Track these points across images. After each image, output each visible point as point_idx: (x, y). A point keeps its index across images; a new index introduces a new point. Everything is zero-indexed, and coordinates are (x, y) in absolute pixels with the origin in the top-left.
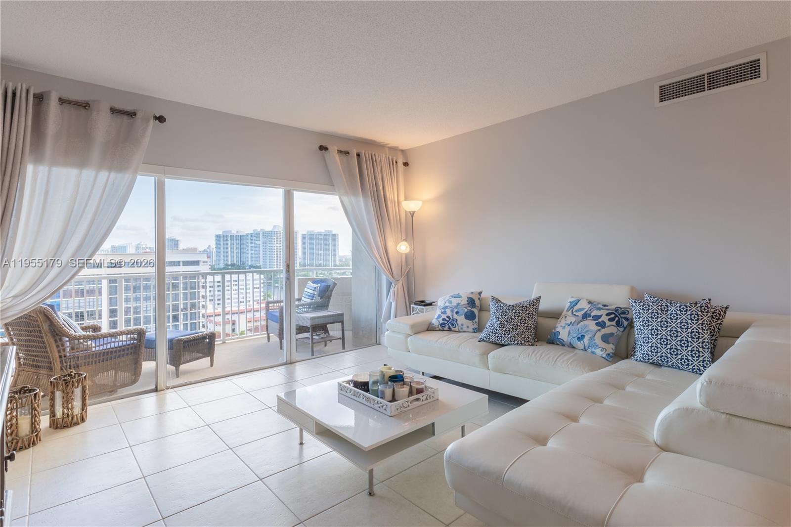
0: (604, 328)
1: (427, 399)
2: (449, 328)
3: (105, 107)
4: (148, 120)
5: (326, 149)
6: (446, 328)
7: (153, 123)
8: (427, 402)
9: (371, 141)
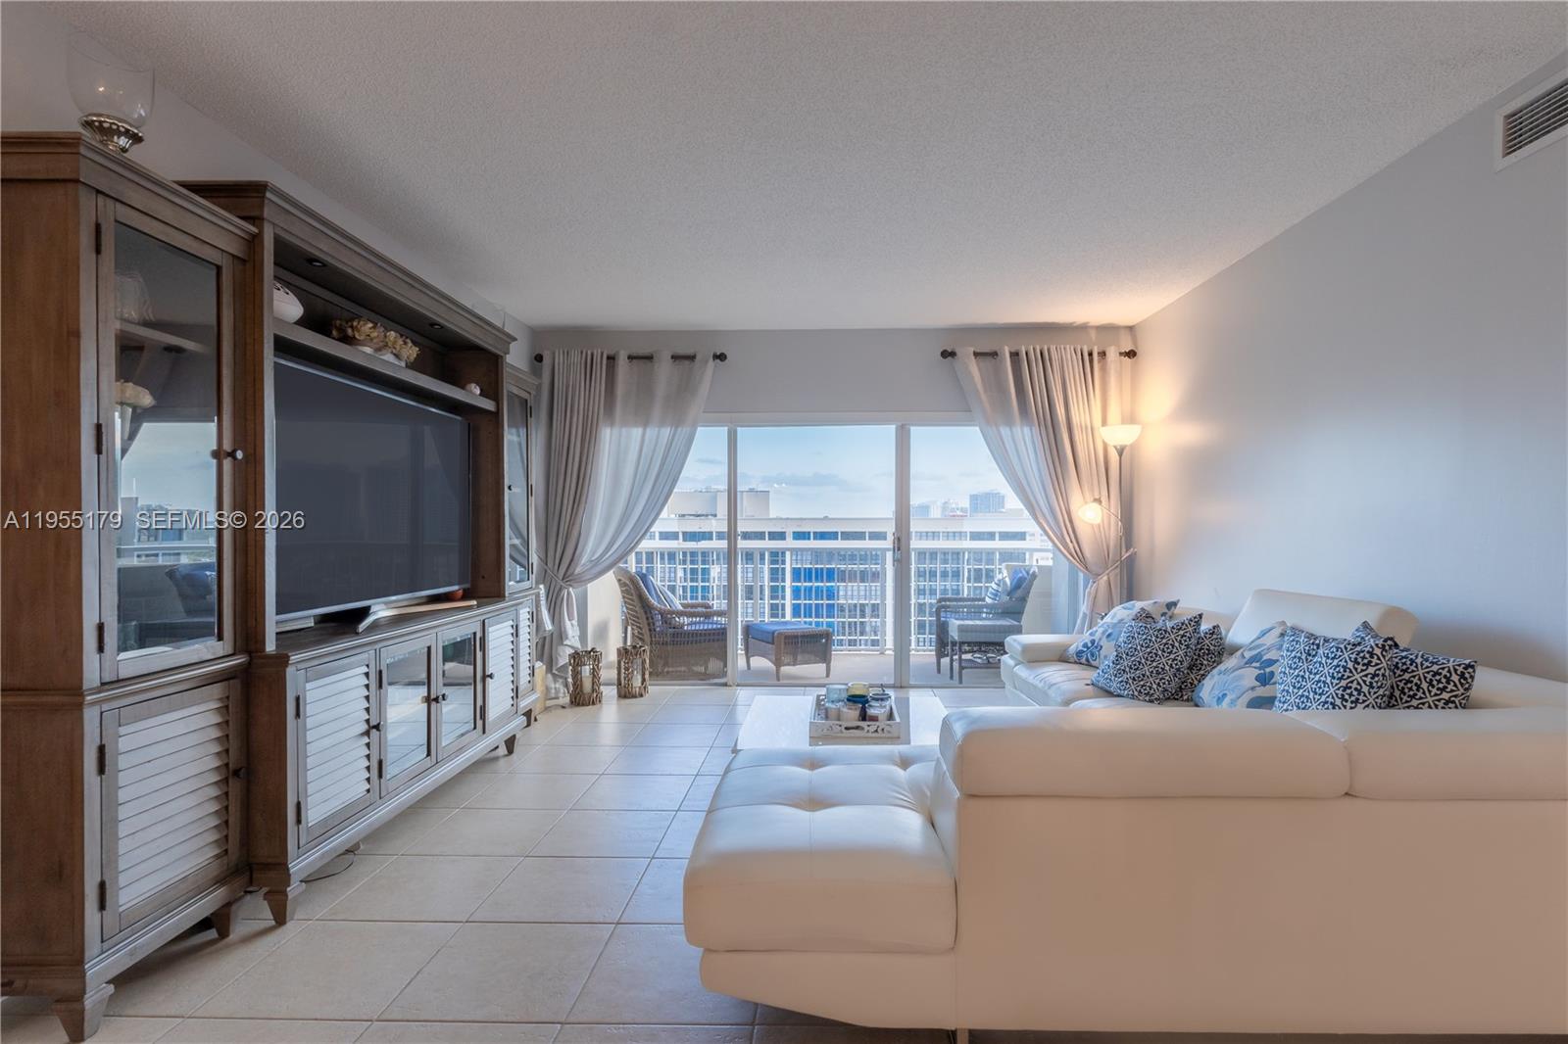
0: (1265, 686)
1: (876, 731)
2: (1087, 660)
3: (666, 355)
4: (707, 362)
5: (953, 354)
6: (1083, 660)
7: (711, 363)
8: (874, 735)
9: (1053, 324)
